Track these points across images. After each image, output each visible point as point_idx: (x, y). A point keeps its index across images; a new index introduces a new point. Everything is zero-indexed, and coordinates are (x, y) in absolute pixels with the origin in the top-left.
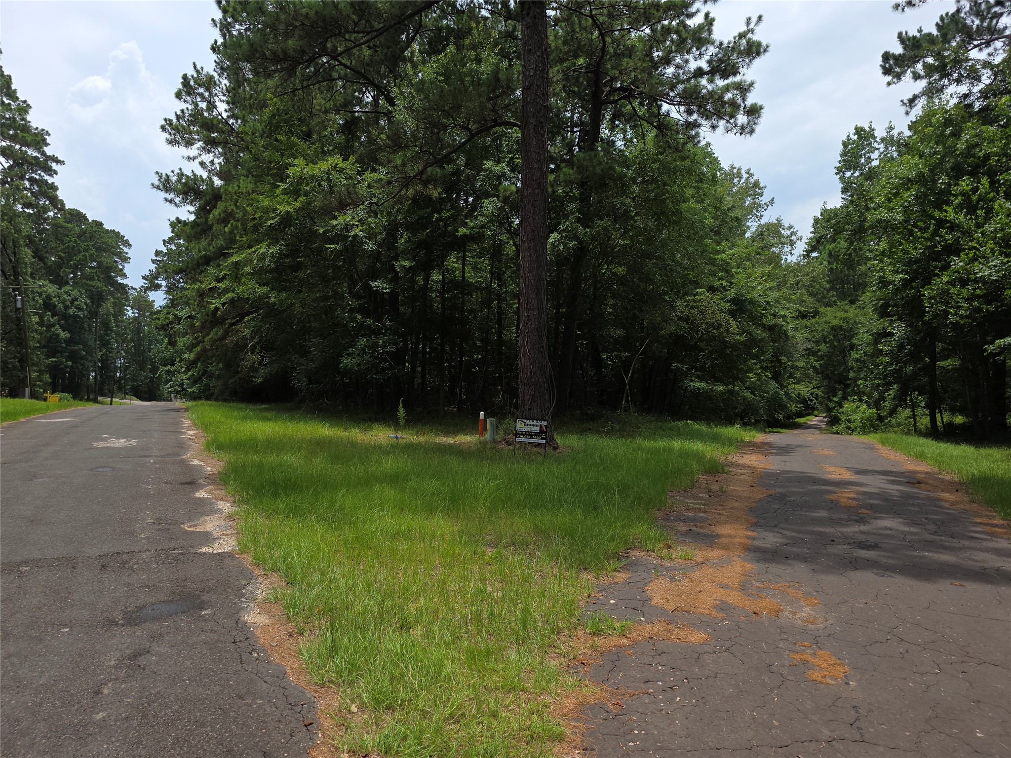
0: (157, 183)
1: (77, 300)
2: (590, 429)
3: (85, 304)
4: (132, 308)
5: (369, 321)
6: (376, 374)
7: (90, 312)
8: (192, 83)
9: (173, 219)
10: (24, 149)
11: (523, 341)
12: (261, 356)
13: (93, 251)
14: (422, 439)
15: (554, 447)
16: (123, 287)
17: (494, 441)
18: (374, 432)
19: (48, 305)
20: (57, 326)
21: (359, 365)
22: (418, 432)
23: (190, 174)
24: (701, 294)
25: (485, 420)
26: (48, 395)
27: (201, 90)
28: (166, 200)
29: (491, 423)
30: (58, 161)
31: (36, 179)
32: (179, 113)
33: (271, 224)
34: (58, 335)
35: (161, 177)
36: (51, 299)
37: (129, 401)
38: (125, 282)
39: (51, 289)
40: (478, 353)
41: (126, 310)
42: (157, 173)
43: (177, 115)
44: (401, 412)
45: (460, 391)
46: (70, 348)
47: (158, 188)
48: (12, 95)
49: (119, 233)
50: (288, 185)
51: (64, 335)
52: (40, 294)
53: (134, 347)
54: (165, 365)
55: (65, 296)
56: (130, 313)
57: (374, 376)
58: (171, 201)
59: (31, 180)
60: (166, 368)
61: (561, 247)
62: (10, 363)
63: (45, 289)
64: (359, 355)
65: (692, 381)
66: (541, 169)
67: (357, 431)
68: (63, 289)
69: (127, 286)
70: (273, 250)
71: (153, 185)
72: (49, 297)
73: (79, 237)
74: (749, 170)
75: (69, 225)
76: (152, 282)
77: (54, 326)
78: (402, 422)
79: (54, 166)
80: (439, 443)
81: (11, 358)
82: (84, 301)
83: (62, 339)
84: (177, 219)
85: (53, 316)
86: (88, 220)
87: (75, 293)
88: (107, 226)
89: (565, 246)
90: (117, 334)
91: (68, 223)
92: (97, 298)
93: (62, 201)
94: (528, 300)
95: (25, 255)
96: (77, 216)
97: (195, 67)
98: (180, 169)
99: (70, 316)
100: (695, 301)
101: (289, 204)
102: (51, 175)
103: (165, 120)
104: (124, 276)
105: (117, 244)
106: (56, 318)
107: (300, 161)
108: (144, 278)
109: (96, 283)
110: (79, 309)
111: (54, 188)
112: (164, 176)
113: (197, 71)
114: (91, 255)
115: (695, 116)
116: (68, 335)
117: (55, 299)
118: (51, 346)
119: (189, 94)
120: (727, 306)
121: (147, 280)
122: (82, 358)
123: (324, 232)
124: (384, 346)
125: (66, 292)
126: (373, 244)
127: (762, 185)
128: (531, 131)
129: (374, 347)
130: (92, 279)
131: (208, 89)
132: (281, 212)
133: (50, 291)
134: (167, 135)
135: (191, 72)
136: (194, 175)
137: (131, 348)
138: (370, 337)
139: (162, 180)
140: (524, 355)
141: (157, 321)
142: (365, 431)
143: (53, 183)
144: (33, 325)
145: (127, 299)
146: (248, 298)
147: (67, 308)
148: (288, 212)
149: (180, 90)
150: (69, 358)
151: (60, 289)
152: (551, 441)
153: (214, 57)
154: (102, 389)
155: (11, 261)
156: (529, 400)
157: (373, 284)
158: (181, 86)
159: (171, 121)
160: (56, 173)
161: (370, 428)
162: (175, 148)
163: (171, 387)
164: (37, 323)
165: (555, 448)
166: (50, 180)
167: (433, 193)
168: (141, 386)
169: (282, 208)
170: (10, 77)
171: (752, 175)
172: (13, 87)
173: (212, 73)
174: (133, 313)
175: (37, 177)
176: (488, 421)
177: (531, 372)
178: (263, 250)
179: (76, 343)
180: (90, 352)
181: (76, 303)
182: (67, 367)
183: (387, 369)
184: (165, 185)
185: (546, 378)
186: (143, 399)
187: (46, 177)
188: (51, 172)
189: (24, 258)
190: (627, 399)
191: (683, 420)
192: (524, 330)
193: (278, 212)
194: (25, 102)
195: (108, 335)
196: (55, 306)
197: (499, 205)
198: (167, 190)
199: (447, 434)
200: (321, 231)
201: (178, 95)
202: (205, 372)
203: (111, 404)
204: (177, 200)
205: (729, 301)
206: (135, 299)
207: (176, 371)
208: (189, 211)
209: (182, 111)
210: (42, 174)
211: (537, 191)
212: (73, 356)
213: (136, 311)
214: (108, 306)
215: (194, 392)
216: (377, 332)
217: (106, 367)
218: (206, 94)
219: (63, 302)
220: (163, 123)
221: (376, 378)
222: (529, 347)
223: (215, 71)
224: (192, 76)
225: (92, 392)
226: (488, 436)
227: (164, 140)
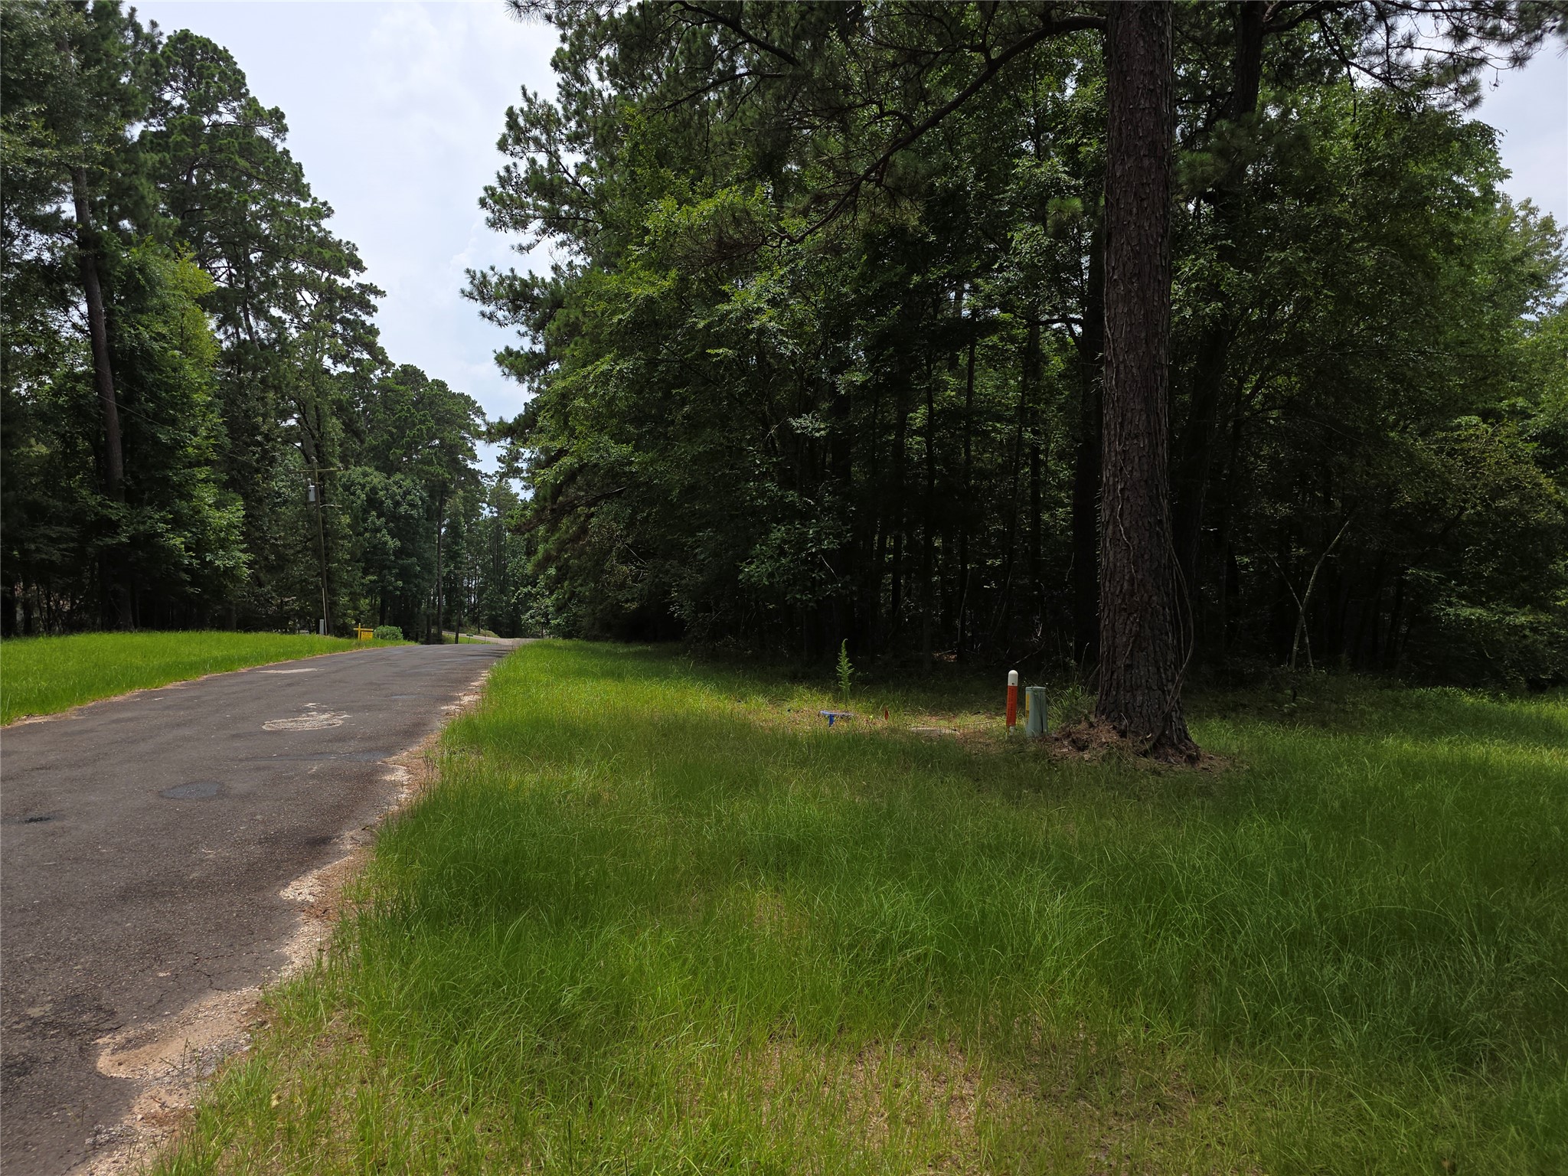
0: (468, 288)
1: (409, 493)
2: (1244, 706)
3: (421, 499)
4: (489, 506)
5: (792, 496)
6: (802, 592)
7: (428, 510)
8: (521, 121)
9: (501, 349)
10: (332, 277)
11: (1113, 510)
12: (637, 567)
13: (432, 423)
14: (881, 723)
15: (1190, 757)
16: (474, 474)
17: (1043, 736)
18: (794, 704)
19: (373, 502)
20: (384, 531)
21: (771, 575)
22: (878, 705)
23: (526, 277)
24: (1469, 426)
25: (1020, 691)
26: (359, 629)
27: (536, 132)
28: (483, 314)
29: (1036, 698)
30: (378, 293)
31: (349, 320)
32: (503, 173)
33: (620, 320)
34: (386, 543)
35: (473, 278)
36: (377, 493)
37: (482, 638)
38: (476, 466)
39: (377, 478)
40: (995, 557)
41: (481, 507)
42: (468, 271)
43: (499, 177)
44: (844, 666)
45: (963, 623)
46: (401, 562)
47: (470, 296)
48: (303, 192)
49: (469, 397)
50: (647, 249)
51: (393, 543)
52: (363, 487)
53: (493, 560)
54: (525, 586)
55: (395, 488)
56: (487, 512)
57: (798, 596)
58: (491, 317)
59: (344, 322)
60: (525, 590)
61: (1188, 313)
62: (312, 583)
63: (369, 479)
64: (771, 557)
65: (1450, 604)
66: (1157, 109)
67: (760, 700)
68: (392, 479)
69: (479, 472)
70: (624, 365)
71: (463, 292)
72: (374, 490)
73: (415, 404)
74: (1529, 201)
75: (402, 388)
76: (509, 465)
77: (378, 530)
78: (845, 685)
79: (373, 299)
80: (918, 734)
81: (313, 576)
82: (419, 494)
83: (390, 549)
84: (507, 348)
85: (378, 517)
86: (426, 379)
87: (407, 483)
88: (453, 388)
89: (1195, 312)
90: (470, 543)
91: (402, 384)
92: (439, 491)
93: (382, 349)
94: (1123, 416)
95: (332, 427)
96: (411, 375)
97: (525, 94)
98: (512, 270)
99: (401, 516)
100: (1458, 441)
101: (653, 284)
102: (369, 314)
103: (486, 189)
104: (474, 458)
105: (465, 413)
106: (383, 519)
107: (667, 204)
108: (499, 460)
109: (437, 469)
110: (412, 505)
111: (373, 331)
112: (479, 275)
113: (528, 100)
114: (429, 429)
115: (1472, 42)
116: (398, 543)
117: (381, 493)
118: (372, 559)
119: (518, 141)
120: (1530, 448)
121: (503, 463)
122: (416, 576)
123: (708, 327)
124: (818, 540)
125: (397, 483)
126: (795, 344)
127: (1558, 228)
128: (1134, 25)
129: (801, 542)
130: (430, 463)
131: (547, 131)
132: (636, 299)
133: (376, 481)
134: (488, 214)
135: (520, 104)
136: (533, 277)
137: (488, 562)
138: (792, 523)
139: (476, 282)
140: (1115, 540)
141: (509, 520)
142: (777, 700)
143: (373, 325)
144: (343, 529)
145: (483, 493)
146: (596, 465)
147: (397, 504)
148: (649, 300)
149: (504, 135)
150: (399, 576)
151: (388, 478)
152: (1180, 741)
153: (558, 77)
154: (449, 621)
155: (313, 437)
156: (1126, 645)
157: (794, 423)
158: (505, 130)
159: (492, 189)
160: (375, 309)
161: (787, 696)
162: (501, 233)
163: (532, 617)
164: (349, 526)
165: (1192, 760)
166: (369, 321)
167: (908, 219)
168: (501, 615)
169: (640, 292)
170: (300, 165)
171: (1532, 211)
172: (305, 181)
173: (552, 101)
174: (491, 512)
175: (352, 317)
176: (1029, 691)
177: (1132, 581)
178: (605, 367)
179: (410, 555)
180: (427, 567)
181: (409, 497)
182: (396, 588)
183: (821, 582)
184: (481, 289)
185: (1168, 595)
186: (502, 637)
187: (364, 317)
188: (370, 309)
189: (330, 433)
190: (1302, 638)
191: (1434, 685)
192: (1115, 484)
193: (632, 299)
194: (325, 204)
195: (457, 544)
196: (382, 502)
197: (1046, 241)
198: (485, 299)
199: (938, 708)
200: (701, 325)
201: (502, 146)
202: (573, 595)
203: (457, 642)
204: (500, 314)
205: (1534, 439)
206: (493, 492)
207: (538, 593)
208: (519, 332)
209: (507, 169)
210: (359, 313)
211: (1146, 162)
212: (405, 574)
213: (495, 509)
214: (455, 503)
215: (559, 624)
216: (805, 516)
217: (452, 589)
218: (544, 138)
219: (392, 497)
220: (483, 194)
221: (800, 600)
222: (1127, 524)
223: (558, 100)
224: (522, 110)
225: (434, 624)
226: (1026, 724)
227: (484, 221)
